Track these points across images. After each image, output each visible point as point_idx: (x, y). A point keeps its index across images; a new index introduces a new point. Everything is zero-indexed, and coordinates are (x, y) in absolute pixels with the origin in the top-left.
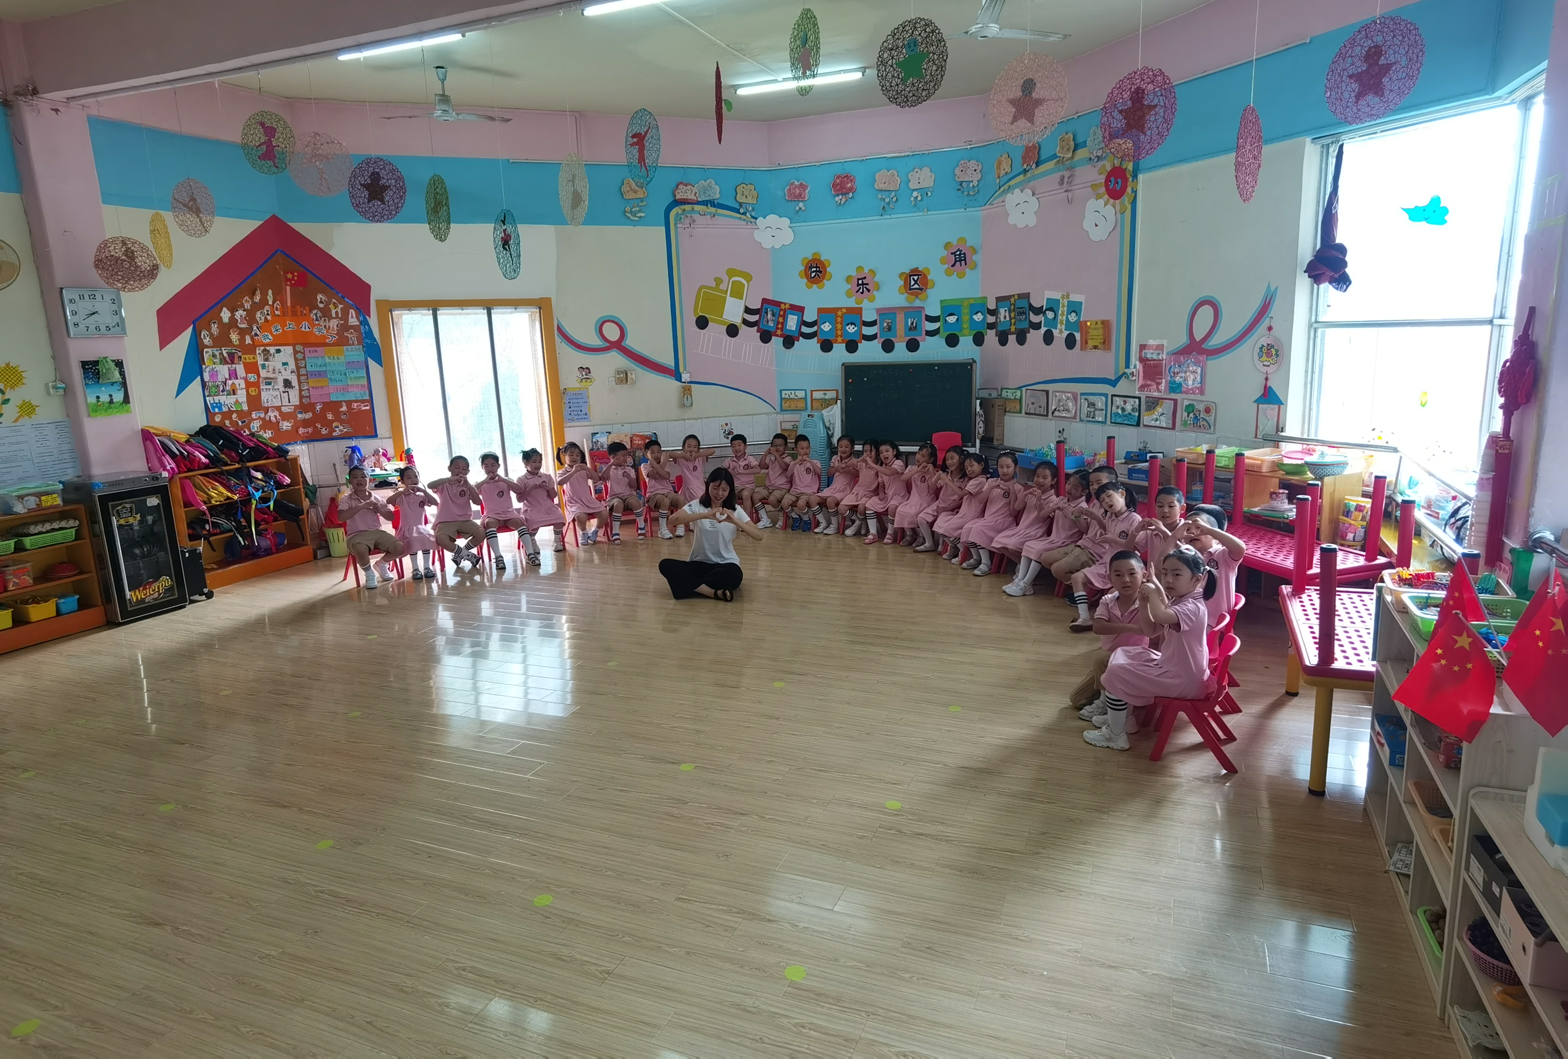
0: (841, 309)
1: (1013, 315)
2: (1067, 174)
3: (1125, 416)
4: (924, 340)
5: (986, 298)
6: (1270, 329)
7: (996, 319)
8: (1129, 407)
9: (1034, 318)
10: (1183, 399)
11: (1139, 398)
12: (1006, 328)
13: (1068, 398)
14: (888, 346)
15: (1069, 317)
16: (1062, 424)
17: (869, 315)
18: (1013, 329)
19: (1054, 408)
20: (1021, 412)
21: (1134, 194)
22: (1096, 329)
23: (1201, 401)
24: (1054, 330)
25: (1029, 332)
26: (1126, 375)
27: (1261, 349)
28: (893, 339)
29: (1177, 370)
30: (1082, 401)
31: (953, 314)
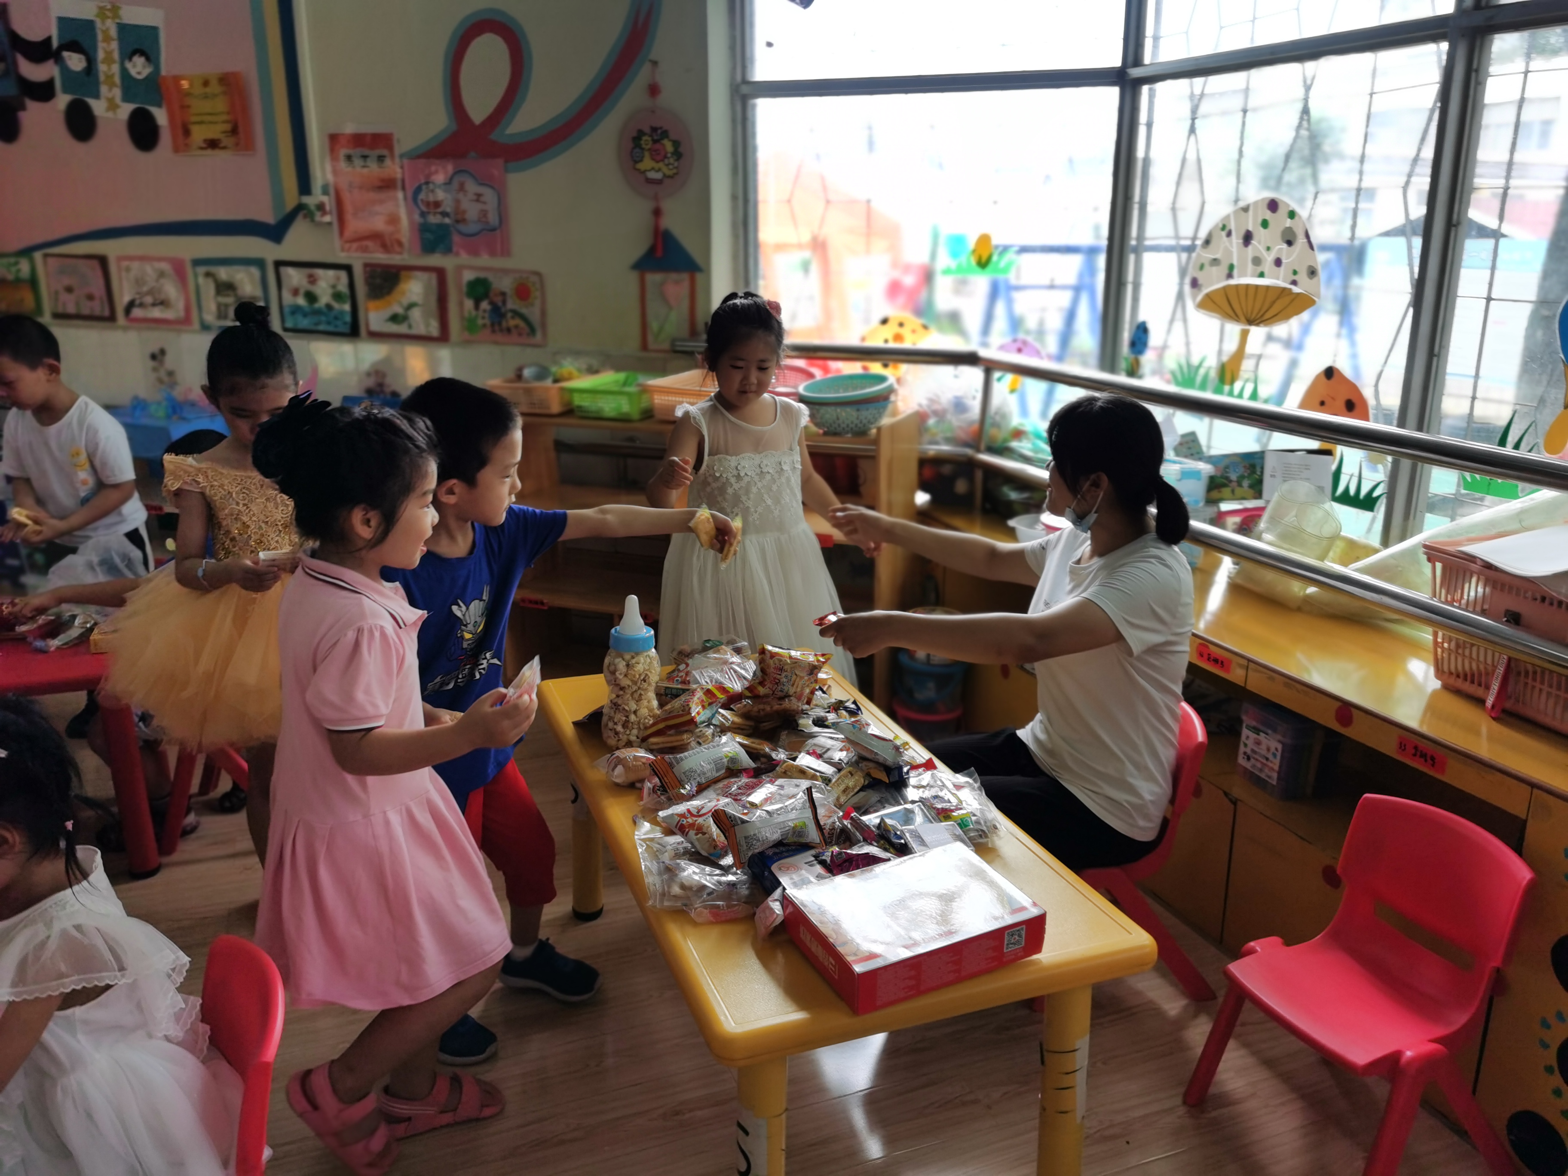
3: (316, 314)
6: (656, 89)
8: (325, 293)
9: (26, 69)
10: (459, 269)
13: (161, 274)
15: (128, 65)
16: (155, 341)
19: (127, 299)
22: (206, 97)
23: (505, 271)
24: (92, 102)
25: (23, 108)
26: (304, 212)
27: (639, 137)
29: (433, 197)
30: (200, 279)
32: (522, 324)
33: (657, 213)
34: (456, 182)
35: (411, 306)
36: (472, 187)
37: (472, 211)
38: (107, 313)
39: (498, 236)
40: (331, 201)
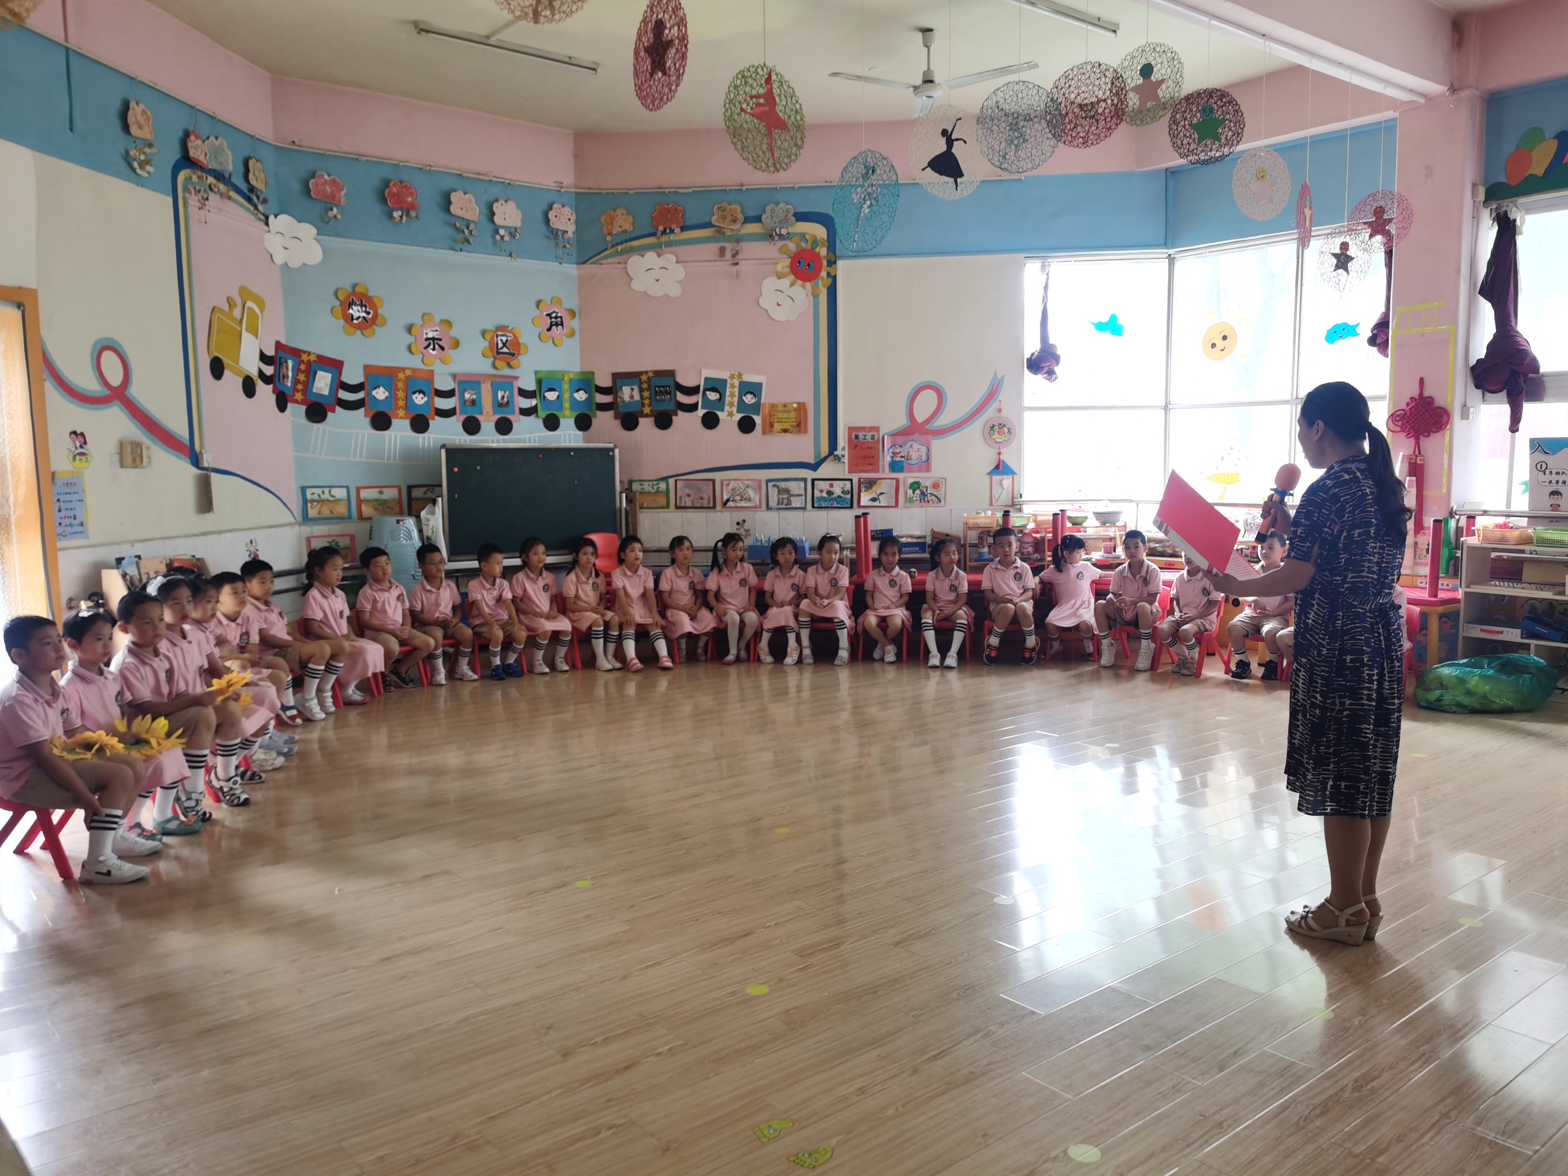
0: (403, 369)
1: (646, 394)
2: (729, 246)
3: (831, 500)
4: (519, 421)
5: (593, 373)
6: (1000, 410)
7: (615, 399)
8: (837, 490)
9: (682, 398)
10: (907, 478)
11: (851, 480)
12: (636, 408)
13: (747, 486)
14: (471, 426)
15: (744, 398)
16: (739, 516)
17: (444, 383)
18: (647, 410)
19: (725, 497)
20: (668, 506)
21: (830, 280)
22: (785, 411)
23: (929, 478)
24: (719, 413)
25: (676, 415)
26: (831, 458)
27: (993, 427)
28: (478, 417)
29: (897, 450)
30: (769, 488)
31: (552, 390)
32: (935, 498)
33: (999, 454)
34: (909, 444)
35: (882, 493)
36: (916, 446)
37: (914, 455)
38: (711, 505)
39: (926, 465)
40: (846, 453)
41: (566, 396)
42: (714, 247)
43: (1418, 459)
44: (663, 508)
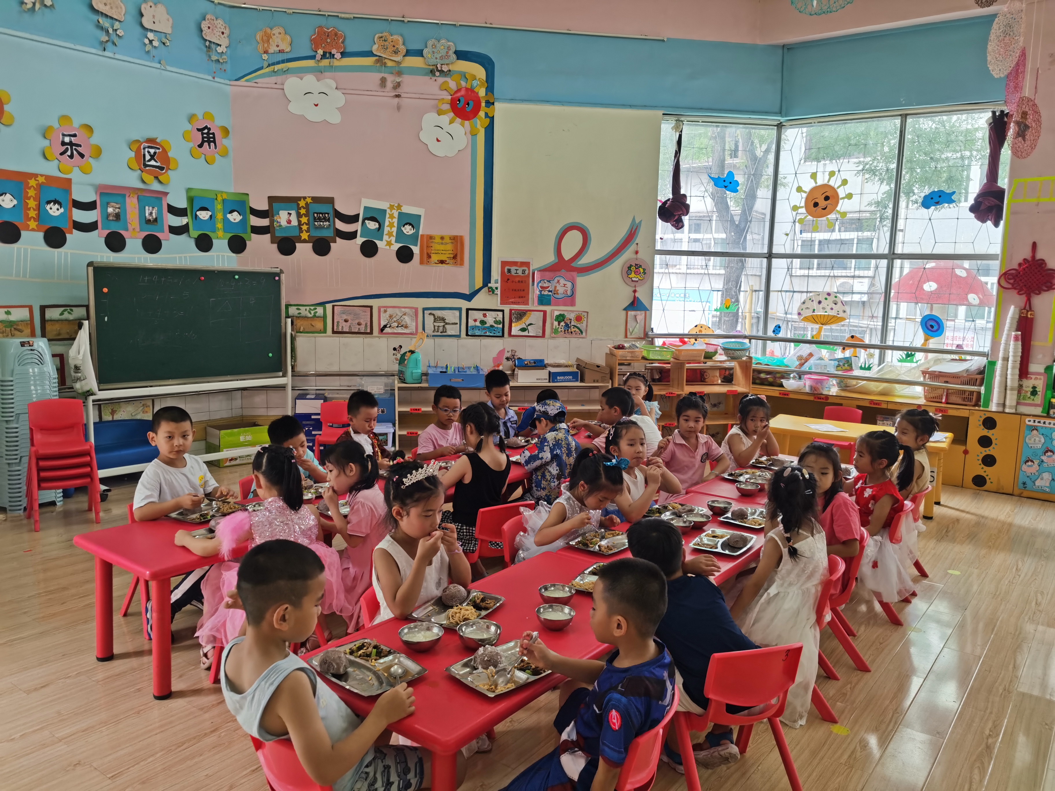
0: (34, 176)
1: (304, 220)
2: (390, 78)
3: (484, 329)
4: (168, 239)
5: (248, 195)
6: (637, 252)
7: (272, 222)
8: (490, 319)
9: (340, 225)
12: (295, 233)
14: (115, 243)
15: (403, 229)
16: (396, 342)
17: (83, 194)
18: (305, 236)
19: (383, 324)
21: (488, 120)
22: (442, 243)
23: (572, 311)
25: (335, 242)
26: (486, 289)
27: (629, 268)
28: (122, 232)
29: (545, 285)
30: (426, 316)
31: (204, 209)
32: (577, 330)
33: (635, 291)
34: (556, 280)
35: (531, 324)
36: (562, 281)
37: (561, 290)
38: (369, 331)
39: (570, 299)
40: (499, 285)
41: (220, 216)
42: (376, 77)
43: (1029, 313)
44: (320, 332)
